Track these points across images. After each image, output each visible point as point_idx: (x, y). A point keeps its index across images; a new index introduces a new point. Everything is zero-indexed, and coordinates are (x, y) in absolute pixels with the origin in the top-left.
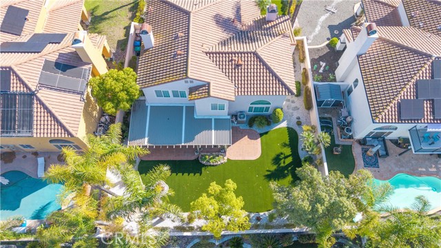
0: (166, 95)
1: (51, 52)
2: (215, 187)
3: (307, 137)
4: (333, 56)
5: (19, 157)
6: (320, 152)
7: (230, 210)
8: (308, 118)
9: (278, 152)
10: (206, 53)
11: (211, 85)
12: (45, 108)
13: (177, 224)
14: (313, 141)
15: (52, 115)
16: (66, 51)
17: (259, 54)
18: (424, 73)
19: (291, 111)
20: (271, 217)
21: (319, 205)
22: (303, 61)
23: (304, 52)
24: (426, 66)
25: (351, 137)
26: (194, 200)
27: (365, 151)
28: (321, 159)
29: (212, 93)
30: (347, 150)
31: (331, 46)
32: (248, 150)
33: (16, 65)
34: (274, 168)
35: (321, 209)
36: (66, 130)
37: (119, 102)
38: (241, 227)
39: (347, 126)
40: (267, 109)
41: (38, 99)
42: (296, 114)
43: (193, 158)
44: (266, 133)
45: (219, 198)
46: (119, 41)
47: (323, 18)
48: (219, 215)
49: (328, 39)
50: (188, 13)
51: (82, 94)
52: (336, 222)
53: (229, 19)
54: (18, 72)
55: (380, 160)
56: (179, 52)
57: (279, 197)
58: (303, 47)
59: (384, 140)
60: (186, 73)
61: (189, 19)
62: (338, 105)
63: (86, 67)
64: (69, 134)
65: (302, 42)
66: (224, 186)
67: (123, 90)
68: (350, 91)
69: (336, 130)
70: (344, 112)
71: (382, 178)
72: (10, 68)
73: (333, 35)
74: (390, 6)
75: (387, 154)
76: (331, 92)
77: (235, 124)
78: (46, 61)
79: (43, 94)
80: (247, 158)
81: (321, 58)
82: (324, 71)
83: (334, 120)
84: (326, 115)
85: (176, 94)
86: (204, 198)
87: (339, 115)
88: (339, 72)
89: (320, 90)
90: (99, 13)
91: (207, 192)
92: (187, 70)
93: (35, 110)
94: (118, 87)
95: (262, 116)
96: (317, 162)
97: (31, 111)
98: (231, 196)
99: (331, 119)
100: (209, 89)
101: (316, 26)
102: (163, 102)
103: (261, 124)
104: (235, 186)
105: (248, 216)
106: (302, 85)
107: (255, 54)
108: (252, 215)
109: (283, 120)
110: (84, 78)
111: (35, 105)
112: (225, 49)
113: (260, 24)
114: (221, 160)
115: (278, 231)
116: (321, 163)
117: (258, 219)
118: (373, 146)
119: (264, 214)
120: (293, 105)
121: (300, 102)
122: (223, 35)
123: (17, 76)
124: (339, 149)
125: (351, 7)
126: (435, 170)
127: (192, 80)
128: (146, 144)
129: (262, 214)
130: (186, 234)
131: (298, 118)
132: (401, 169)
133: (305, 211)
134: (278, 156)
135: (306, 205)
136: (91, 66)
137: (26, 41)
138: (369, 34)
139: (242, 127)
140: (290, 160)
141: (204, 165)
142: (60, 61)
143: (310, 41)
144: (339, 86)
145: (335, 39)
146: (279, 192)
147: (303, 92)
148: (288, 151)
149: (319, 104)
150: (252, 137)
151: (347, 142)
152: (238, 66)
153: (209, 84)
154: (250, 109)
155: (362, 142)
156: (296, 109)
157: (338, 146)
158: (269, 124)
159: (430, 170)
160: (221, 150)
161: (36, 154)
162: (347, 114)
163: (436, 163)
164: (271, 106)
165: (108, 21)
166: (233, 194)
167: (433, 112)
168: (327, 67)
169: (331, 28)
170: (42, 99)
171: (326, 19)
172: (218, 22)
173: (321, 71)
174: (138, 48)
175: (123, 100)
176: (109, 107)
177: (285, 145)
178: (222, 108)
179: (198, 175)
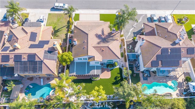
0: (81, 59)
1: (46, 47)
2: (96, 88)
3: (124, 71)
4: (134, 43)
5: (35, 79)
6: (129, 76)
7: (101, 94)
8: (126, 64)
9: (116, 76)
10: (93, 47)
11: (95, 57)
12: (46, 65)
13: (85, 99)
14: (126, 73)
15: (48, 67)
16: (50, 47)
17: (109, 47)
18: (159, 53)
19: (120, 62)
20: (114, 96)
21: (125, 93)
22: (124, 45)
23: (124, 43)
24: (160, 50)
25: (139, 71)
26: (91, 92)
27: (143, 75)
28: (129, 78)
29: (95, 60)
30: (138, 75)
31: (134, 40)
32: (107, 75)
33: (37, 53)
34: (115, 81)
35: (126, 94)
36: (52, 72)
37: (67, 62)
38: (104, 99)
39: (138, 67)
40: (112, 62)
41: (44, 63)
42: (122, 63)
43: (89, 78)
44: (112, 70)
45: (98, 91)
46: (64, 39)
47: (131, 30)
48: (98, 96)
49: (133, 37)
50: (87, 34)
51: (56, 60)
52: (130, 97)
53: (100, 35)
54: (38, 55)
55: (148, 78)
56: (85, 47)
57: (115, 91)
58: (124, 41)
59: (149, 71)
60: (88, 54)
61: (88, 36)
62: (135, 60)
63: (56, 51)
64: (53, 73)
65: (124, 39)
66: (99, 88)
67: (68, 59)
68: (139, 56)
69: (135, 69)
70: (137, 62)
71: (148, 83)
72: (35, 54)
73: (135, 36)
74: (152, 27)
75: (150, 76)
76: (133, 56)
77: (102, 67)
78: (45, 50)
79: (45, 61)
80: (106, 78)
81: (130, 44)
82: (131, 48)
83: (134, 65)
84: (131, 63)
85: (84, 59)
86: (93, 91)
87: (135, 63)
88: (136, 49)
89: (129, 56)
90: (56, 29)
91: (94, 89)
92: (88, 53)
93: (43, 66)
94: (67, 58)
95: (111, 64)
96: (128, 79)
97: (42, 66)
98: (101, 90)
99: (133, 65)
100: (94, 58)
101: (129, 33)
102: (80, 61)
103: (111, 67)
104: (103, 88)
105: (107, 96)
106: (124, 53)
107: (108, 47)
108: (108, 96)
109: (118, 65)
110: (56, 55)
111: (43, 64)
112: (99, 46)
113: (110, 35)
114: (98, 79)
115: (115, 101)
116: (129, 79)
117: (110, 97)
118: (146, 73)
119: (112, 96)
120: (121, 60)
121: (123, 59)
122: (98, 40)
123: (37, 56)
124: (135, 75)
125: (141, 26)
126: (165, 81)
127: (89, 56)
128: (75, 74)
129: (111, 95)
130: (88, 102)
131: (122, 65)
132: (155, 81)
133: (121, 95)
134: (116, 77)
135: (121, 93)
136: (58, 51)
137: (37, 44)
138: (142, 41)
139: (105, 68)
140: (120, 78)
141: (93, 80)
142: (49, 50)
143: (127, 38)
144: (135, 54)
145: (135, 37)
146: (116, 89)
147: (124, 56)
148: (119, 75)
149: (129, 60)
150: (108, 71)
151: (138, 72)
152: (103, 51)
153: (94, 57)
154: (107, 62)
155: (143, 72)
156: (122, 61)
157: (135, 73)
158: (113, 66)
159: (164, 81)
160: (98, 76)
161: (40, 78)
162: (138, 63)
163: (166, 79)
164: (114, 61)
165: (59, 32)
166: (102, 90)
167: (162, 64)
168: (132, 48)
169: (134, 33)
170: (45, 62)
171: (132, 30)
172: (96, 36)
173: (130, 48)
174: (70, 42)
175: (68, 62)
176: (64, 64)
177: (118, 73)
178: (98, 63)
179: (91, 83)
